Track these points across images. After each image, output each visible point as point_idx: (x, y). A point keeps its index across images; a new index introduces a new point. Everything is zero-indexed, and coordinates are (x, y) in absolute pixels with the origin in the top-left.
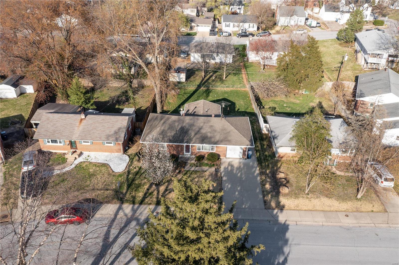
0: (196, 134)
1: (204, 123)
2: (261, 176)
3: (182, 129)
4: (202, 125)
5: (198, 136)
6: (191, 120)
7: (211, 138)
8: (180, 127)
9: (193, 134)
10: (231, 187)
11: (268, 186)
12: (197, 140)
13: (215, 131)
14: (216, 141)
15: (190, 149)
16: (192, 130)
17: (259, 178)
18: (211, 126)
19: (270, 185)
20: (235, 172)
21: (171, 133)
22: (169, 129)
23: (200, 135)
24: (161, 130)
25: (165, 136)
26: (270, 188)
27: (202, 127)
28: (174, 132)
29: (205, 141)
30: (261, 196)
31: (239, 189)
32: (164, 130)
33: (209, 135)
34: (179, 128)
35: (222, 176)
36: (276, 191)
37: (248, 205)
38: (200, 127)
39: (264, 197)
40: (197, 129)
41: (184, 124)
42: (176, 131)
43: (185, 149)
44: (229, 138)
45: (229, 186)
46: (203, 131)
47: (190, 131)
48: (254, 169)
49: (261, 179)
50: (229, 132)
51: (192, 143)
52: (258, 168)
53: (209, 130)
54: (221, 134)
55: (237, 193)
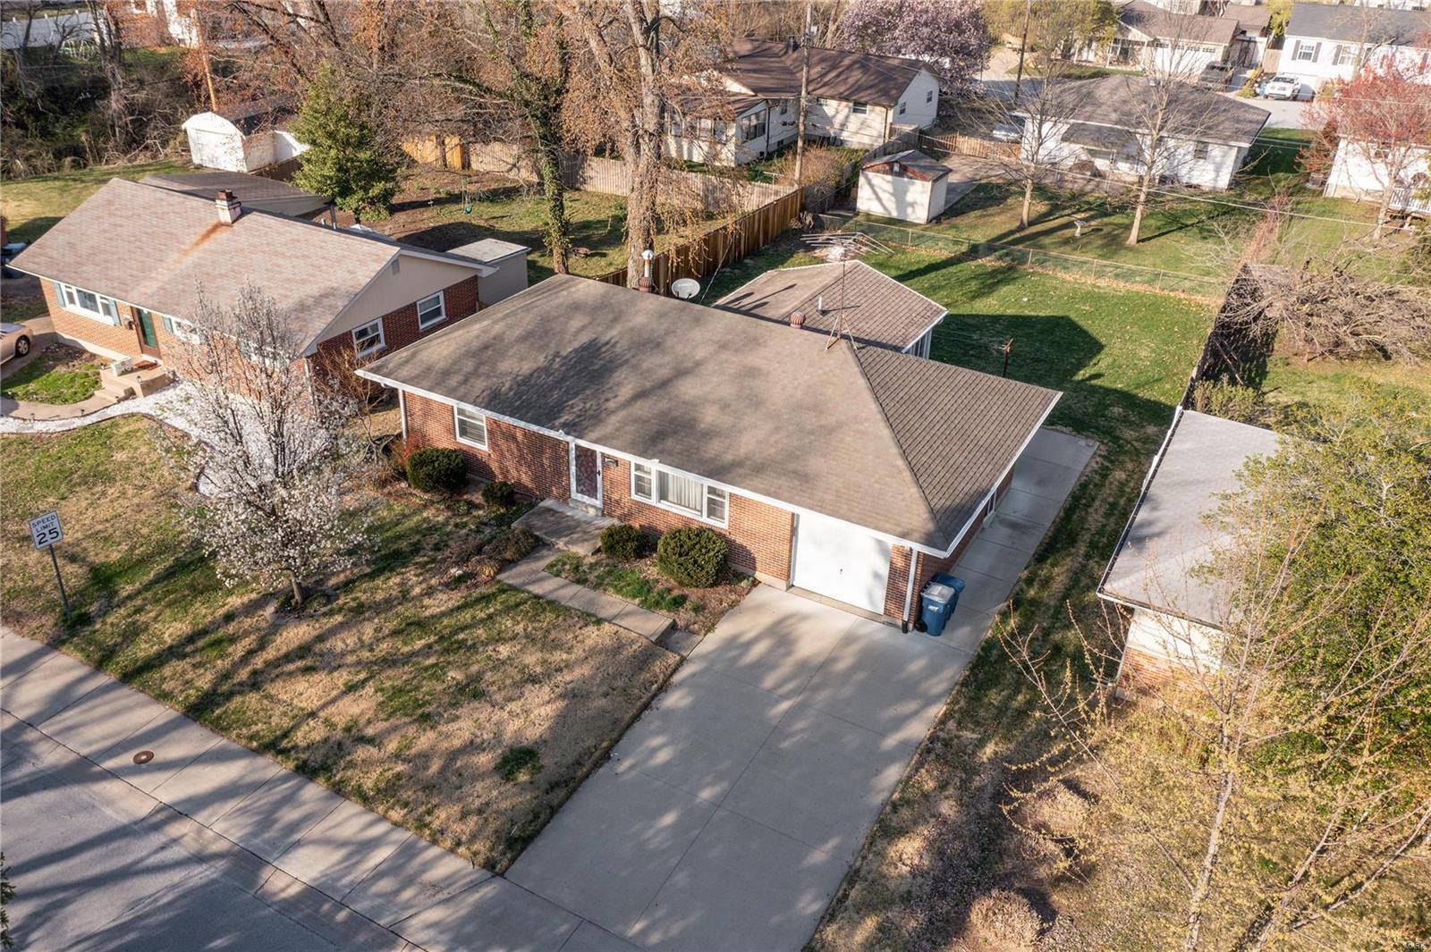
0: (641, 395)
1: (723, 346)
2: (920, 764)
3: (591, 351)
4: (700, 354)
5: (643, 409)
6: (662, 315)
7: (709, 434)
8: (584, 338)
9: (626, 391)
10: (666, 766)
11: (909, 851)
12: (630, 428)
13: (756, 402)
14: (729, 457)
15: (599, 478)
16: (635, 367)
17: (893, 773)
18: (752, 372)
19: (936, 849)
20: (769, 681)
21: (521, 359)
22: (524, 338)
23: (663, 405)
24: (486, 338)
25: (484, 369)
26: (916, 872)
27: (698, 364)
28: (541, 361)
29: (670, 443)
30: (810, 905)
31: (706, 794)
32: (499, 338)
33: (710, 416)
34: (576, 344)
35: (677, 678)
36: (944, 907)
37: (675, 929)
38: (689, 364)
39: (829, 916)
40: (664, 372)
41: (613, 333)
42: (557, 354)
43: (573, 469)
44: (815, 464)
45: (663, 757)
46: (689, 389)
47: (619, 376)
48: (911, 706)
49: (906, 782)
50: (831, 431)
51: (594, 435)
52: (939, 710)
53: (727, 391)
54: (777, 429)
55: (669, 819)
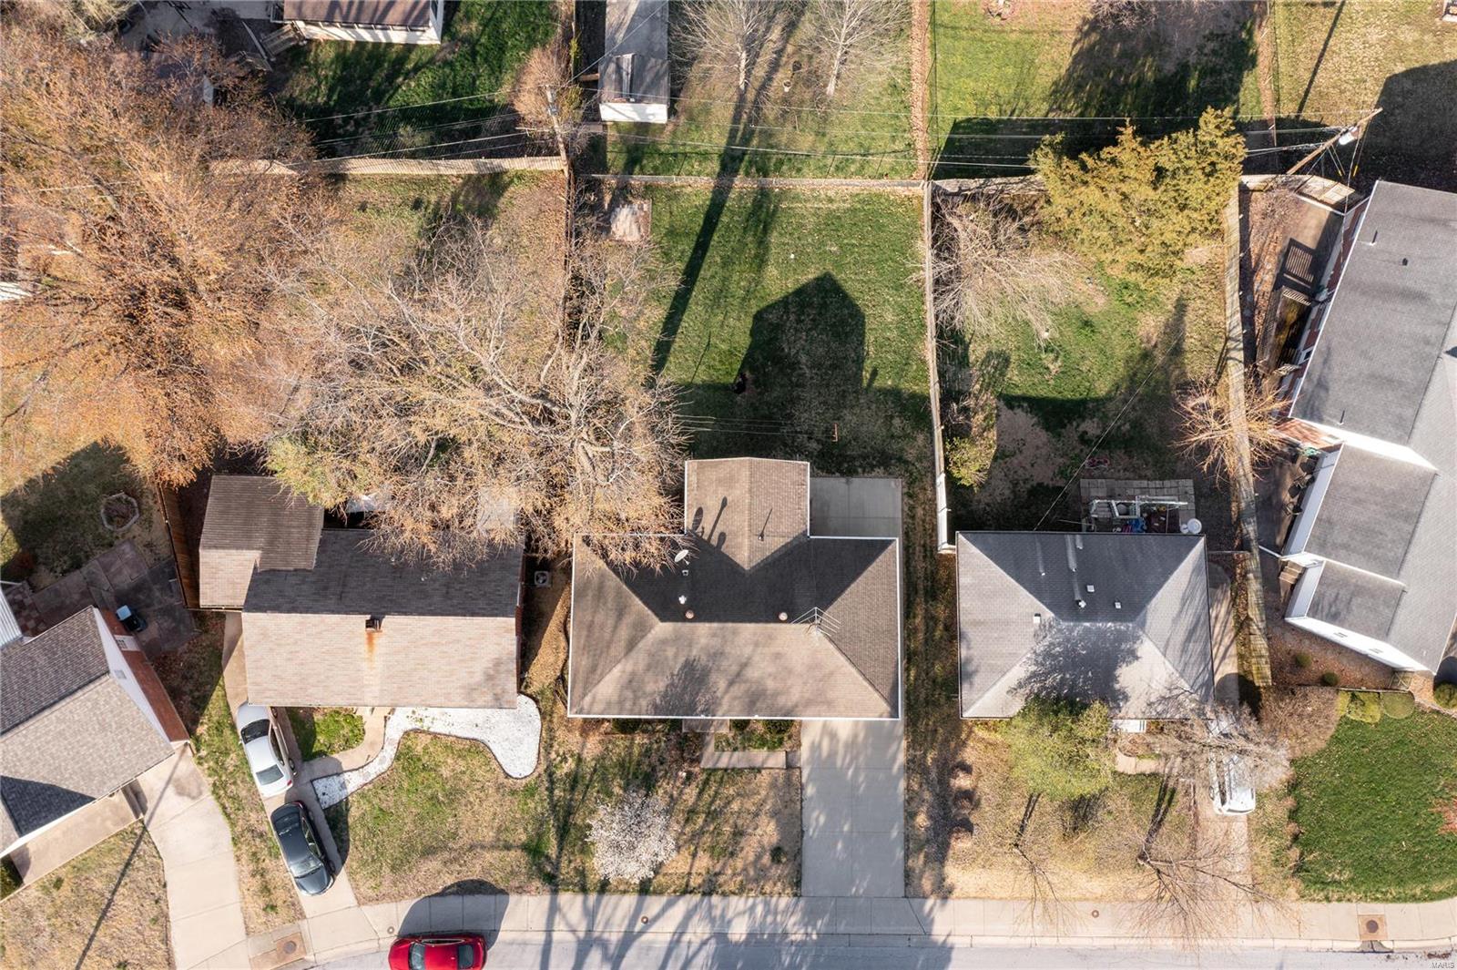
0: (731, 683)
1: (756, 645)
2: (909, 778)
3: (689, 666)
4: (748, 651)
5: (737, 690)
6: (714, 635)
7: (776, 694)
8: (682, 660)
9: (722, 684)
10: (825, 824)
11: (922, 820)
12: (736, 703)
13: (790, 672)
14: (790, 704)
16: (718, 670)
17: (902, 785)
18: (778, 656)
19: (930, 817)
20: (839, 763)
21: (656, 682)
22: (649, 668)
23: (743, 687)
24: (626, 678)
25: (640, 694)
26: (927, 829)
27: (749, 658)
28: (667, 681)
29: (758, 705)
30: (900, 854)
31: (846, 828)
32: (633, 674)
33: (771, 685)
34: (678, 666)
35: (804, 780)
36: (940, 839)
37: (865, 884)
38: (744, 660)
39: (907, 857)
40: (735, 668)
41: (694, 652)
42: (672, 675)
44: (831, 695)
45: (822, 820)
46: (752, 673)
47: (713, 677)
48: (894, 747)
49: (908, 789)
50: (832, 673)
51: (720, 713)
52: (904, 744)
53: (771, 669)
54: (805, 683)
55: (840, 846)
